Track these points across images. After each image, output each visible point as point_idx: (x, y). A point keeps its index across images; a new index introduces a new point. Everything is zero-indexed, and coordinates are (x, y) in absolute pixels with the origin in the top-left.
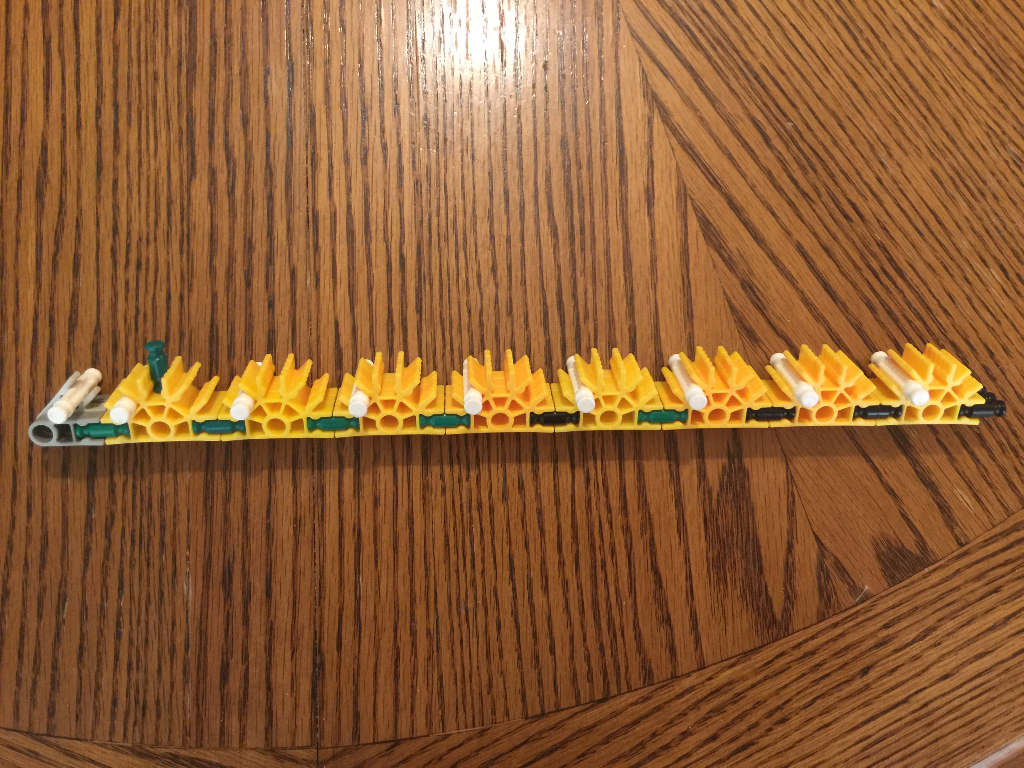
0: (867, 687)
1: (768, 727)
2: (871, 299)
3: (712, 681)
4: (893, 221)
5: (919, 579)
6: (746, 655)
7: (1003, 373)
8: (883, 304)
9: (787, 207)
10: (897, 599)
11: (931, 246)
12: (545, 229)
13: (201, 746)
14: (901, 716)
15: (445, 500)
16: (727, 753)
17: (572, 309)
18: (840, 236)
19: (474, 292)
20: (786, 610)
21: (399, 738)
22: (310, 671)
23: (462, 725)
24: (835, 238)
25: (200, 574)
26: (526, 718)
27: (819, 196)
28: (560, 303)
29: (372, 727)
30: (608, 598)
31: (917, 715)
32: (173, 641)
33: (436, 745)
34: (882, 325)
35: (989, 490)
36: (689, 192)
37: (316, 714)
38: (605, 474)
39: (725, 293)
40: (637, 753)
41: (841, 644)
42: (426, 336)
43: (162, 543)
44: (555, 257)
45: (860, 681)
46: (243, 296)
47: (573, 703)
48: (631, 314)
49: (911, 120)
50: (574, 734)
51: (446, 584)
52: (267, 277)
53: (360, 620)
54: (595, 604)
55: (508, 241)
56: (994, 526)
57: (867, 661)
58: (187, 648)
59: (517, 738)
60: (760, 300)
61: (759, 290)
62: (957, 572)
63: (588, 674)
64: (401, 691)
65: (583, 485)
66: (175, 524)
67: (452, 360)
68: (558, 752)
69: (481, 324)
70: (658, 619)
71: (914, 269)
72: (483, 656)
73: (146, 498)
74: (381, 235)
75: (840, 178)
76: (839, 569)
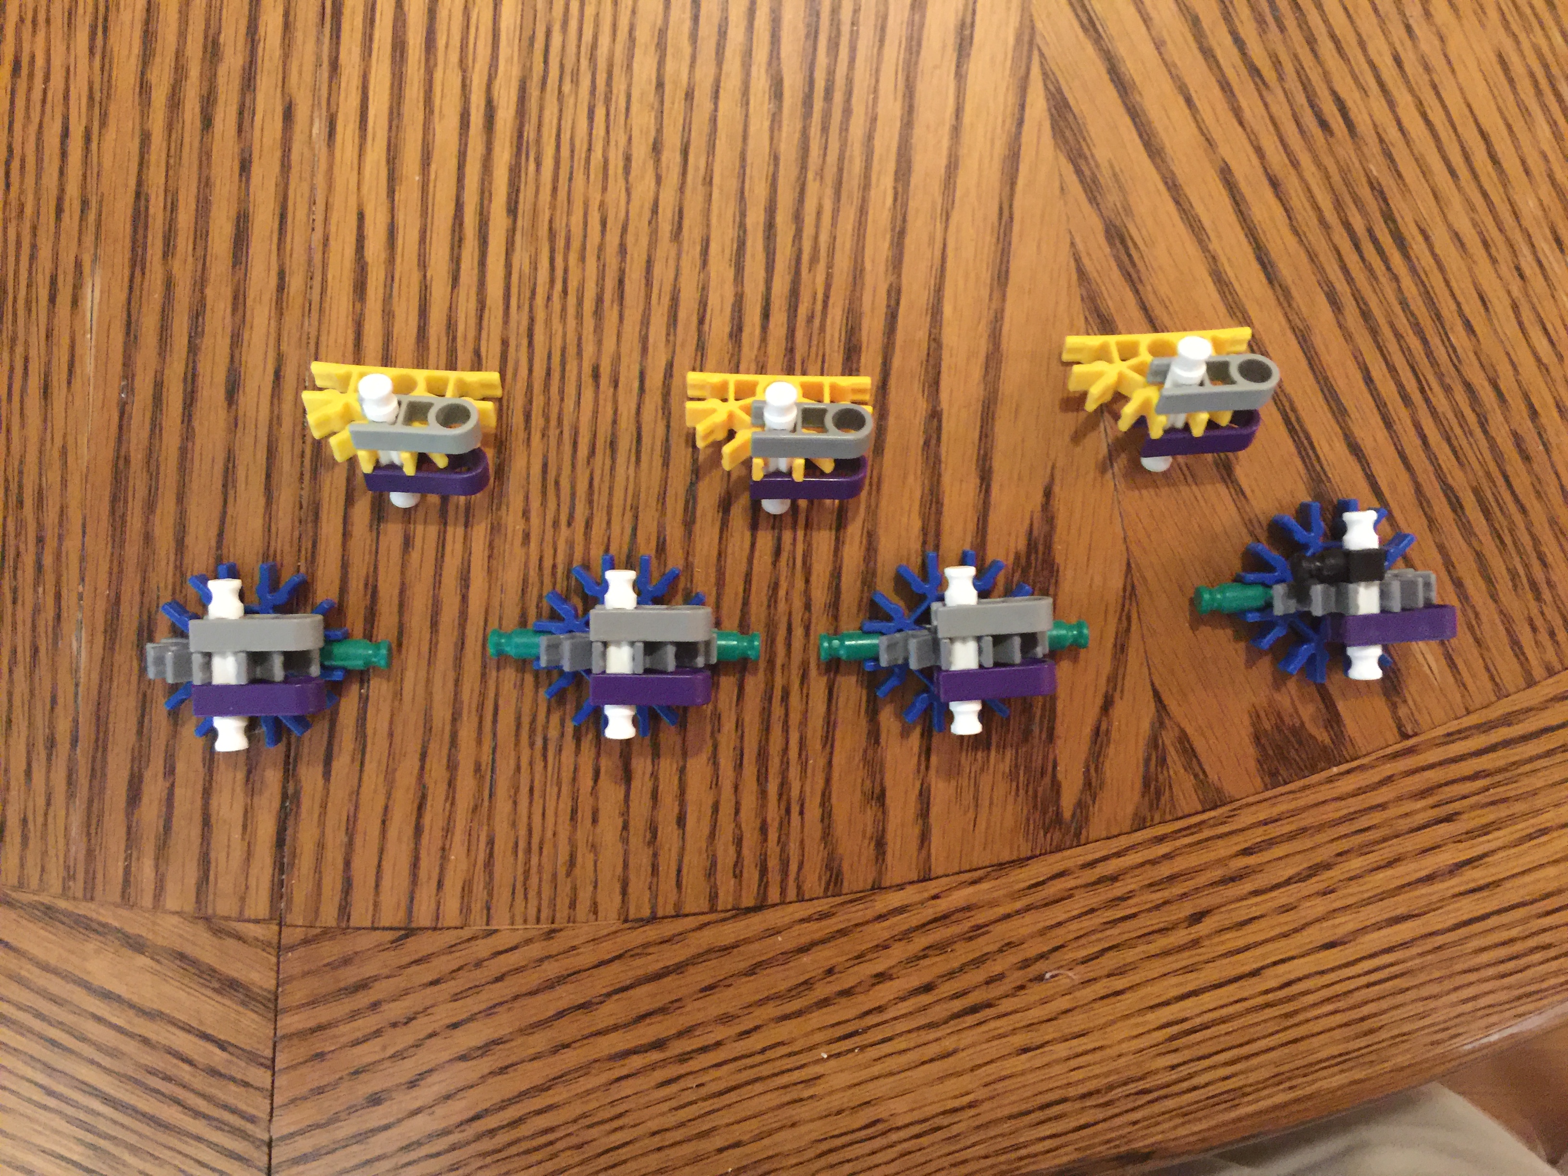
0: (1195, 943)
1: (1019, 983)
2: (1337, 286)
3: (938, 901)
4: (1408, 143)
5: (1321, 784)
6: (1001, 866)
7: (1547, 451)
8: (1358, 296)
9: (1217, 91)
10: (1275, 811)
11: (1468, 201)
12: (760, 82)
13: (92, 899)
14: (1245, 994)
15: (527, 555)
16: (945, 1014)
17: (790, 239)
18: (1305, 160)
19: (617, 186)
20: (1081, 805)
21: (414, 925)
22: (276, 804)
23: (519, 919)
24: (1295, 164)
25: (100, 626)
26: (626, 921)
27: (1281, 78)
28: (770, 226)
29: (371, 902)
30: (785, 750)
31: (1271, 997)
32: (52, 726)
33: (473, 943)
34: (1348, 337)
35: (1475, 651)
36: (1038, 40)
37: (282, 871)
38: (810, 545)
39: (1073, 244)
40: (799, 995)
41: (1165, 870)
42: (521, 258)
43: (39, 567)
44: (772, 139)
45: (1186, 932)
46: (196, 144)
47: (705, 906)
50: (700, 955)
51: (515, 694)
52: (241, 113)
53: (365, 736)
54: (763, 756)
55: (689, 96)
56: (1468, 712)
57: (1203, 902)
58: (74, 742)
59: (607, 950)
60: (1134, 265)
61: (1135, 244)
62: (1388, 780)
63: (735, 865)
64: (423, 854)
65: (768, 559)
66: (60, 538)
67: (564, 309)
68: (669, 979)
69: (623, 249)
70: (864, 793)
71: (1427, 238)
72: (565, 817)
73: (14, 487)
74: (454, 57)
75: (1326, 47)
76: (1185, 751)
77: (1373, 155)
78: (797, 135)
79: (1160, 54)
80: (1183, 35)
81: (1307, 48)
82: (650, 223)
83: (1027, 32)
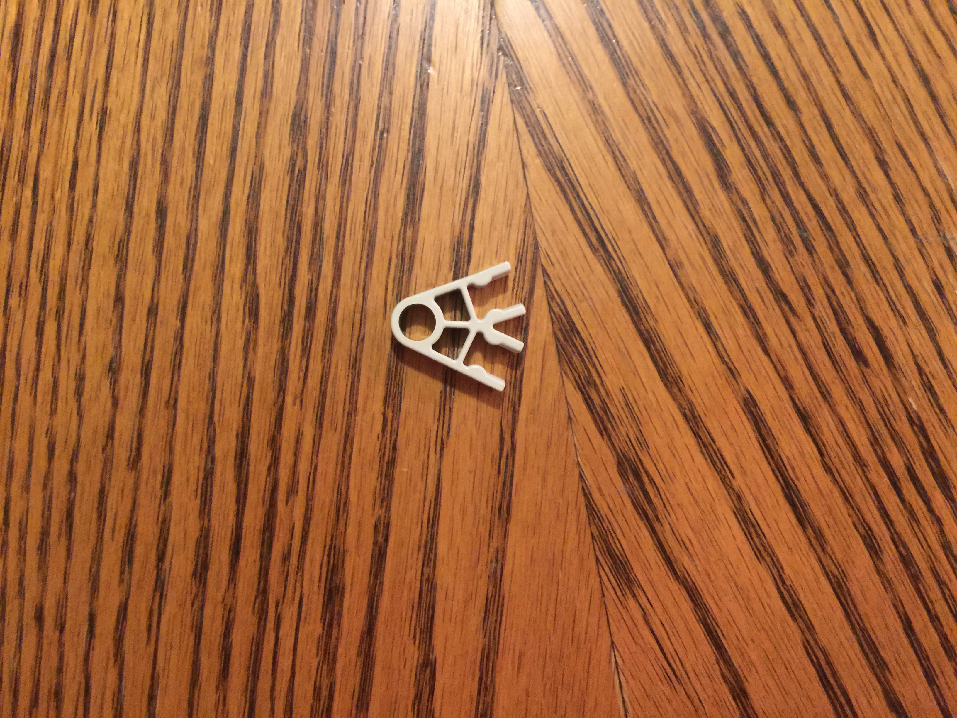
77: (913, 388)
78: (274, 356)
79: (676, 275)
80: (702, 257)
81: (839, 272)
82: (104, 450)
83: (531, 250)
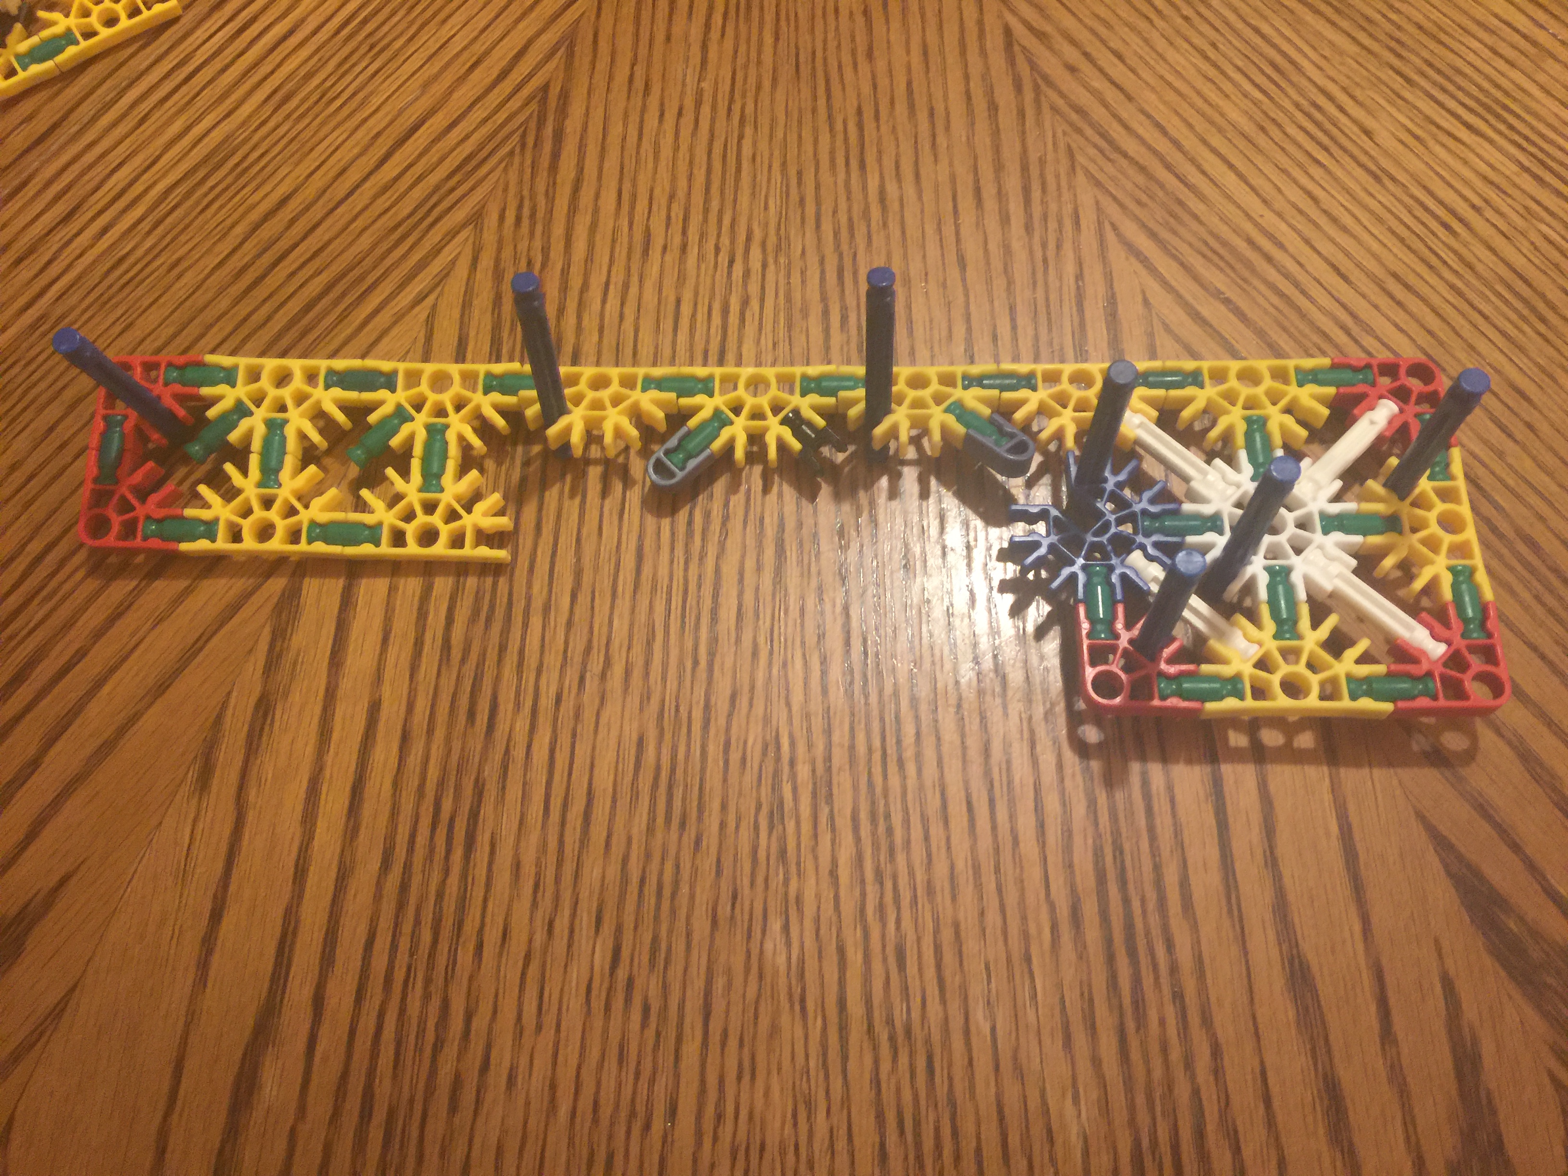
48: (99, 634)
49: (674, 653)
